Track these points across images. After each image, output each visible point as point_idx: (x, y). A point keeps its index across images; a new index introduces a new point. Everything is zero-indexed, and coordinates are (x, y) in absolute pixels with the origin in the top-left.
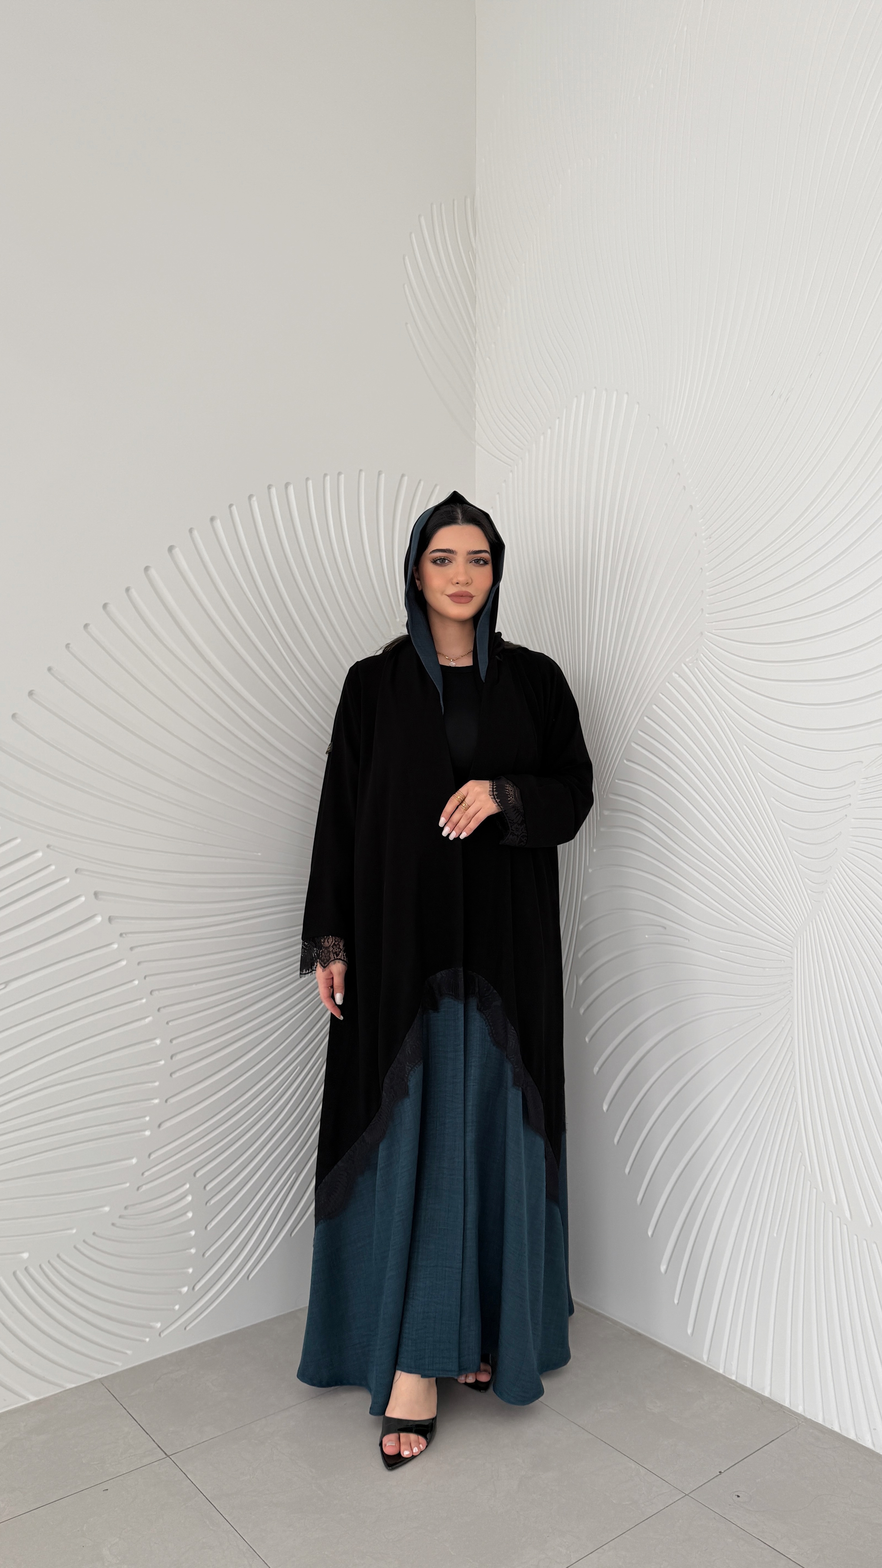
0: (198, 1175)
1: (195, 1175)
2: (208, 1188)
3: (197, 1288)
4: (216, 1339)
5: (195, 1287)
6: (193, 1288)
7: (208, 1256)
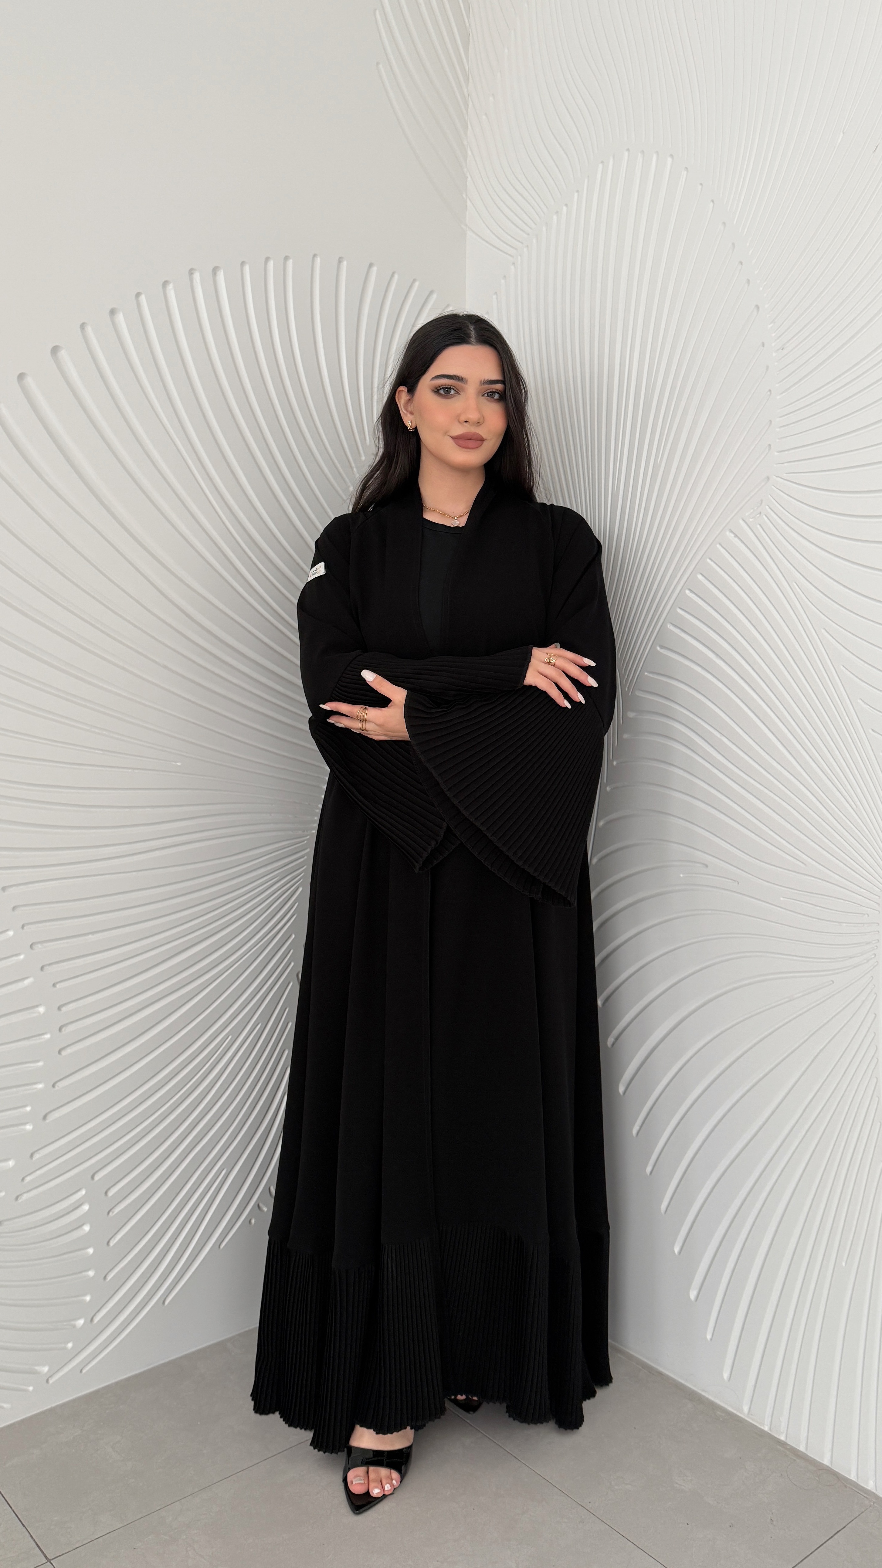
0: (97, 1178)
1: (93, 1177)
2: (110, 1194)
3: (96, 1320)
4: (121, 1381)
5: (94, 1318)
6: (92, 1320)
7: (110, 1280)
